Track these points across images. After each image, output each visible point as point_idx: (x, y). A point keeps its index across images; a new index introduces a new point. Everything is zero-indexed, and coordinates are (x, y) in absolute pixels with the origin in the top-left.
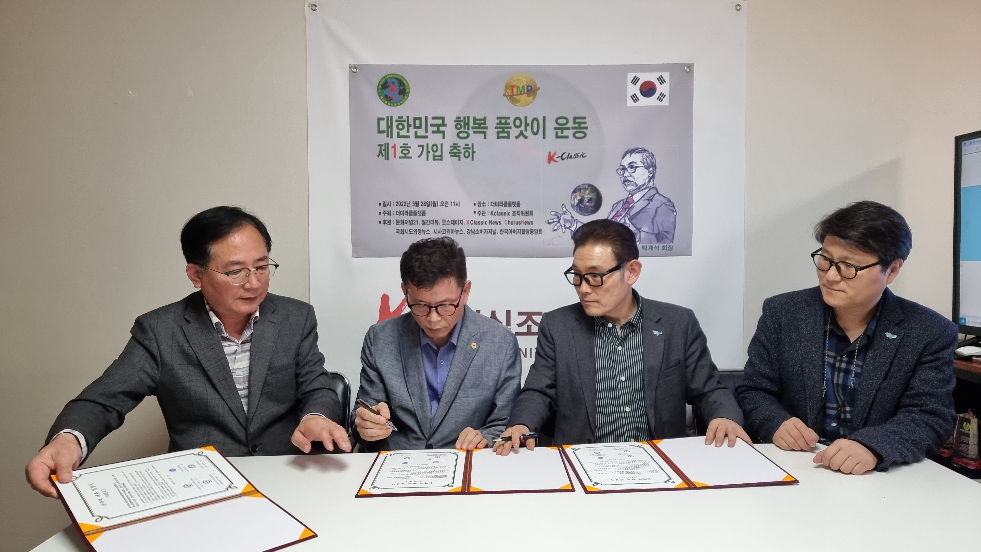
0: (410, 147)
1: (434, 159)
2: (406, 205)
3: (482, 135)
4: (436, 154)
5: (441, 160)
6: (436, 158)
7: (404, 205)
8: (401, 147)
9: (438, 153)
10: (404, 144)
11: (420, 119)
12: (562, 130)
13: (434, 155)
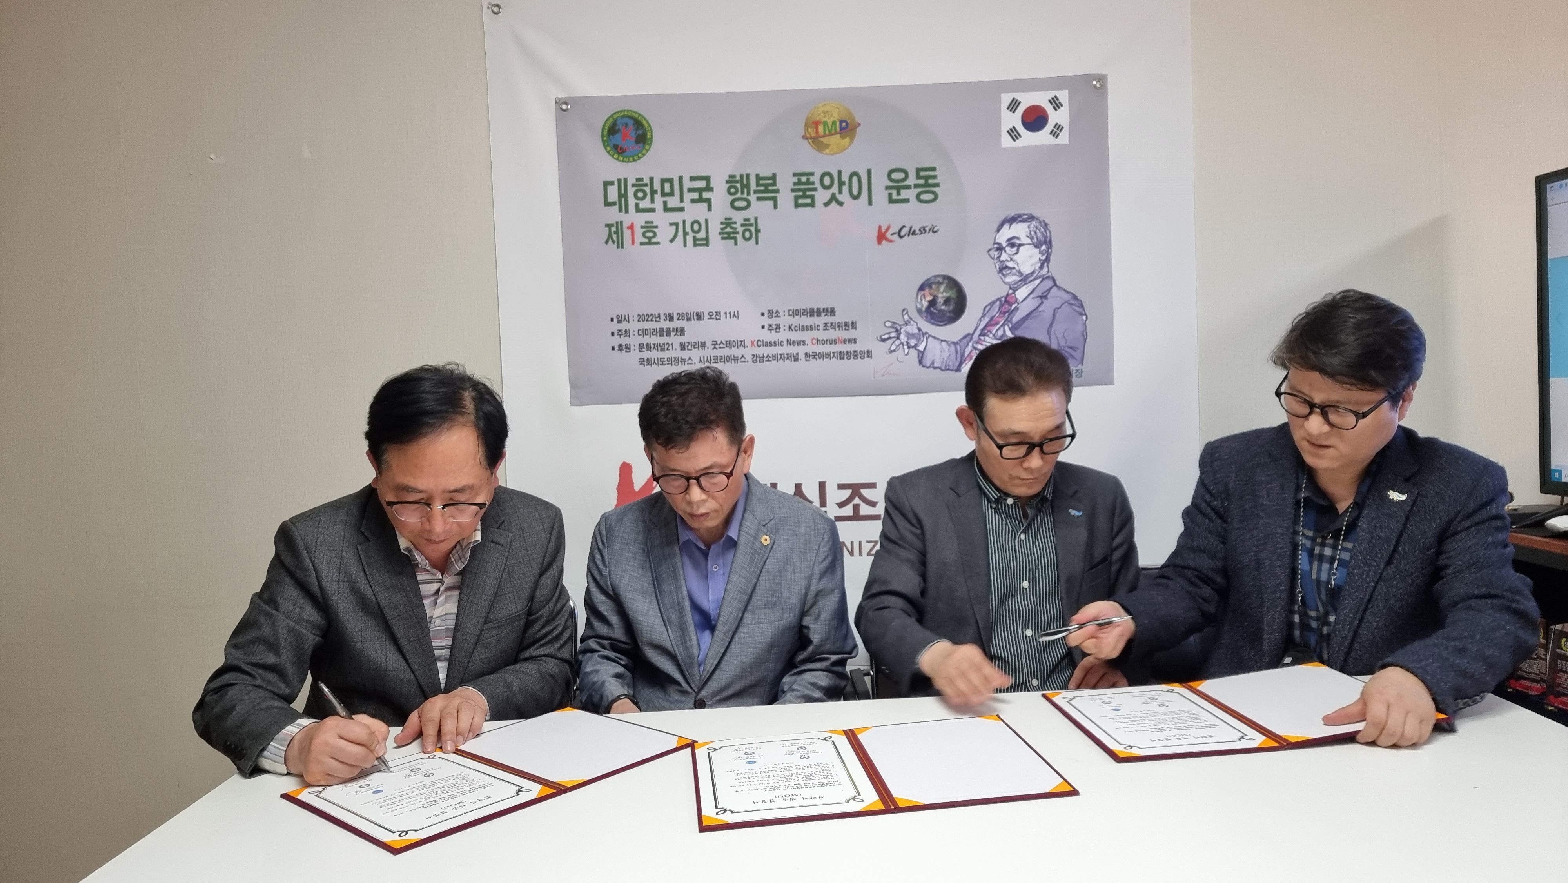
0: (656, 227)
1: (695, 245)
2: (654, 319)
3: (771, 203)
4: (698, 236)
5: (707, 245)
6: (698, 242)
7: (650, 319)
8: (642, 227)
9: (702, 235)
10: (646, 222)
11: (670, 181)
12: (899, 189)
13: (694, 237)
